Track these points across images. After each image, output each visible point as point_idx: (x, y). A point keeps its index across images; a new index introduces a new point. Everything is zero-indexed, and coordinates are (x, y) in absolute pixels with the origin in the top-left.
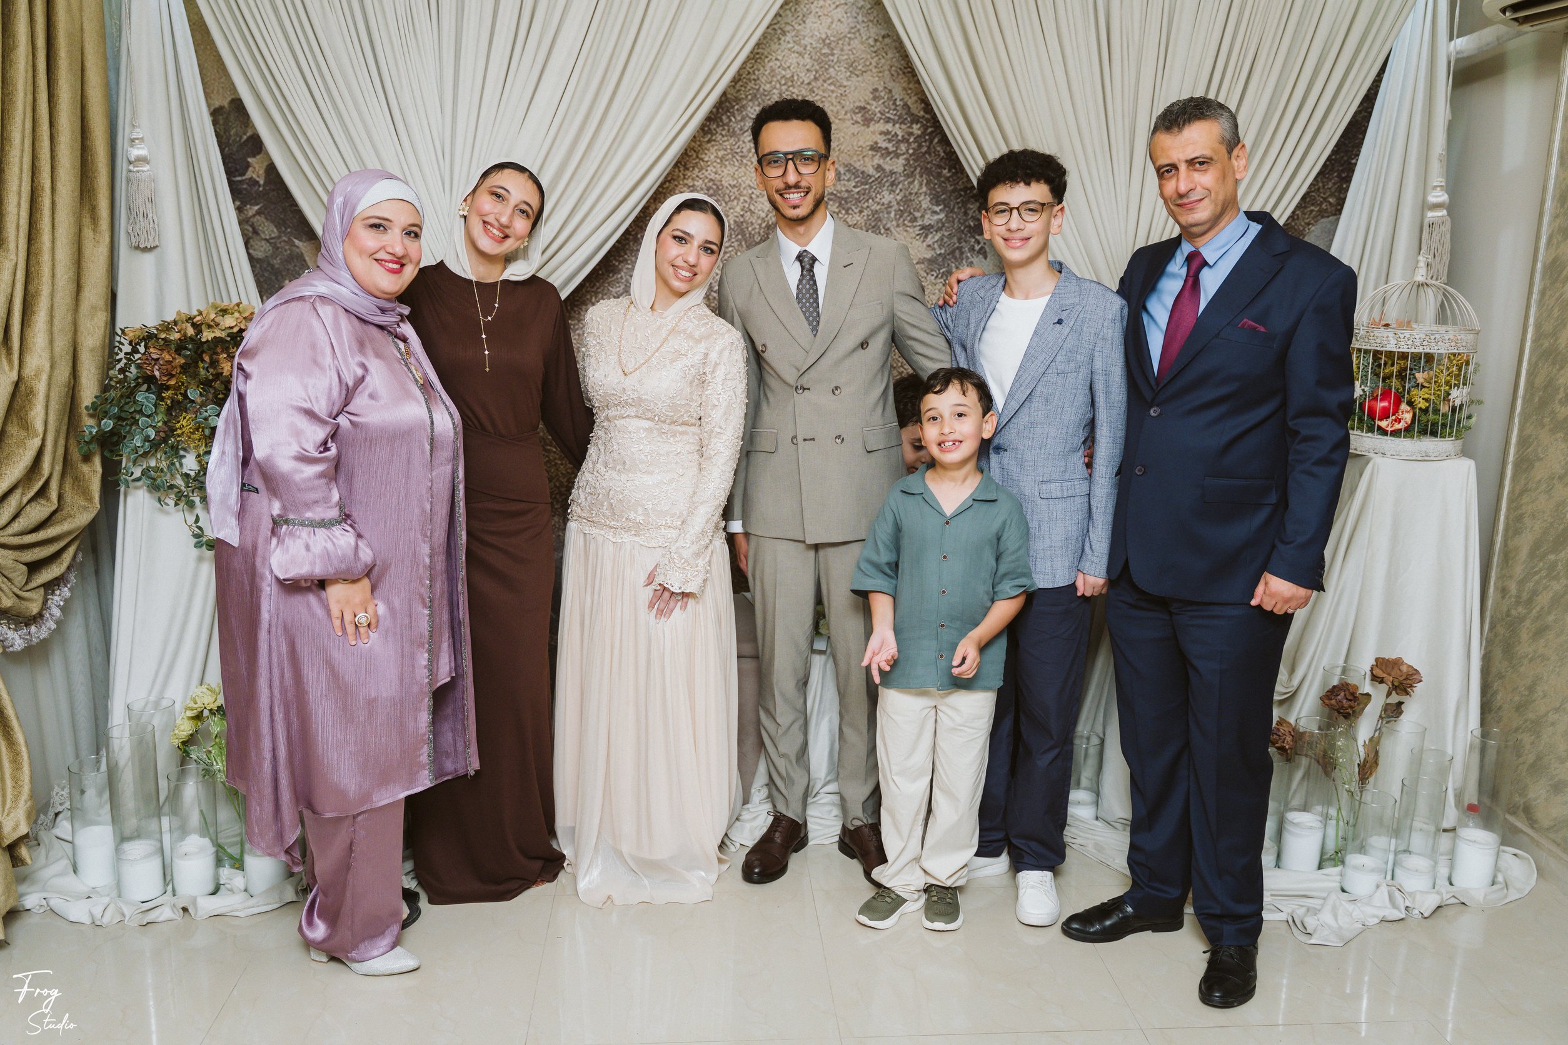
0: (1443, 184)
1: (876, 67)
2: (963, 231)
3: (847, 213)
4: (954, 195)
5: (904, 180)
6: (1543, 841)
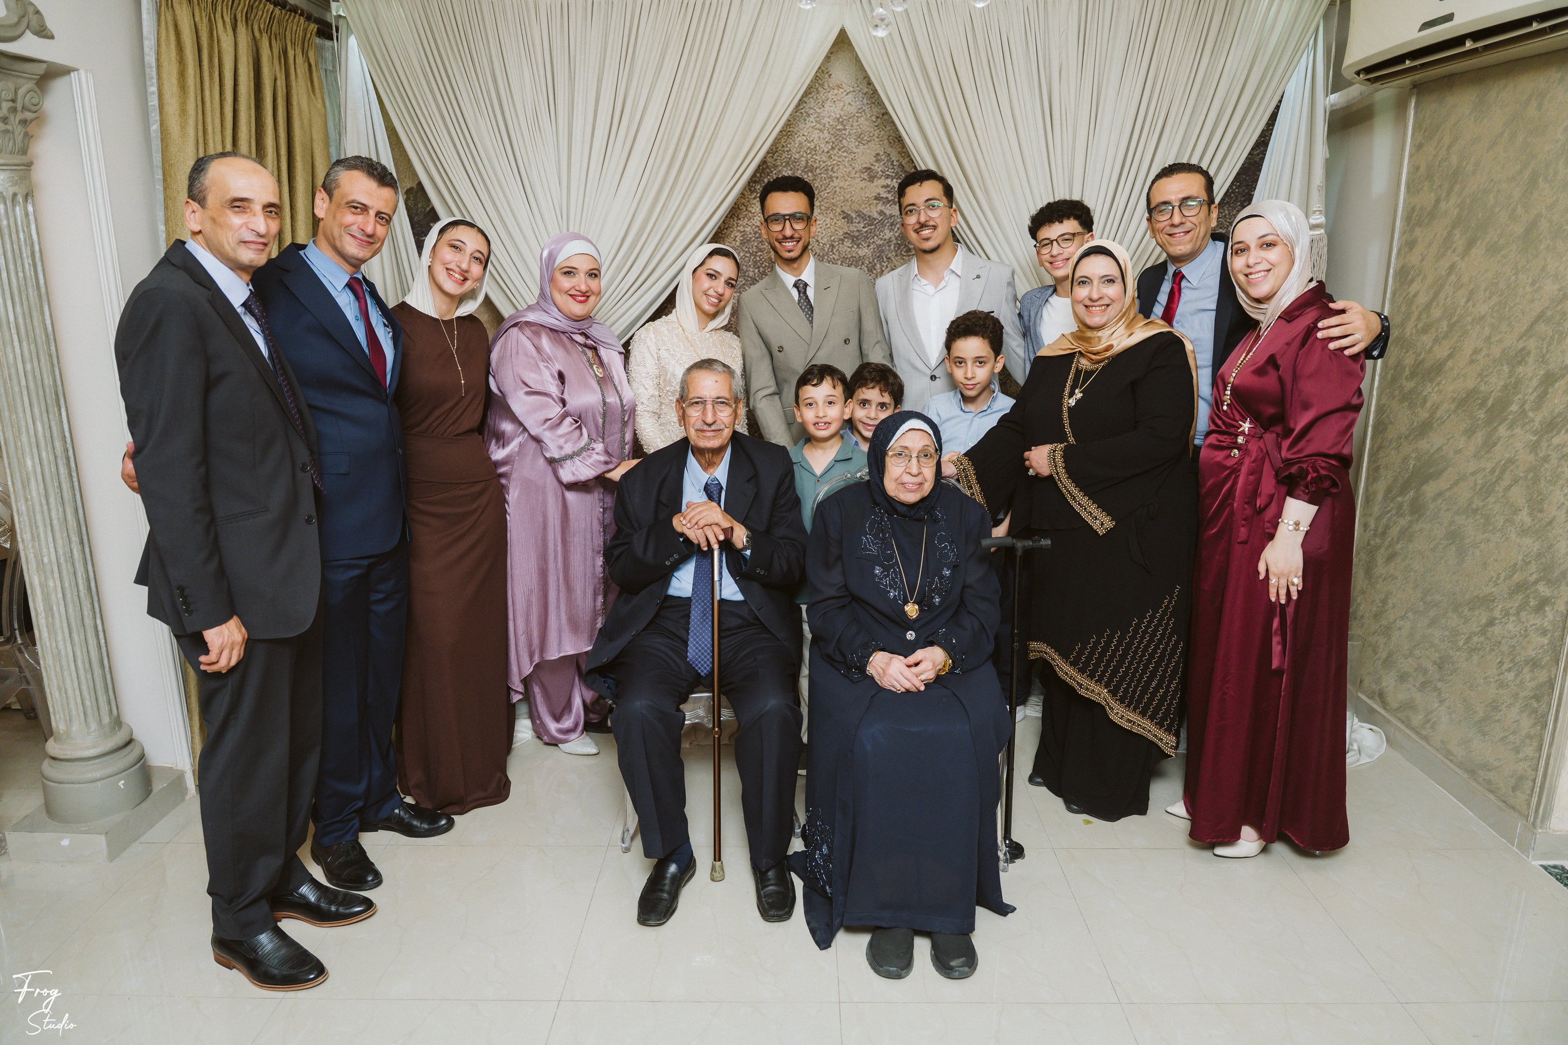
0: (1321, 209)
1: (878, 137)
3: (858, 247)
6: (1392, 719)
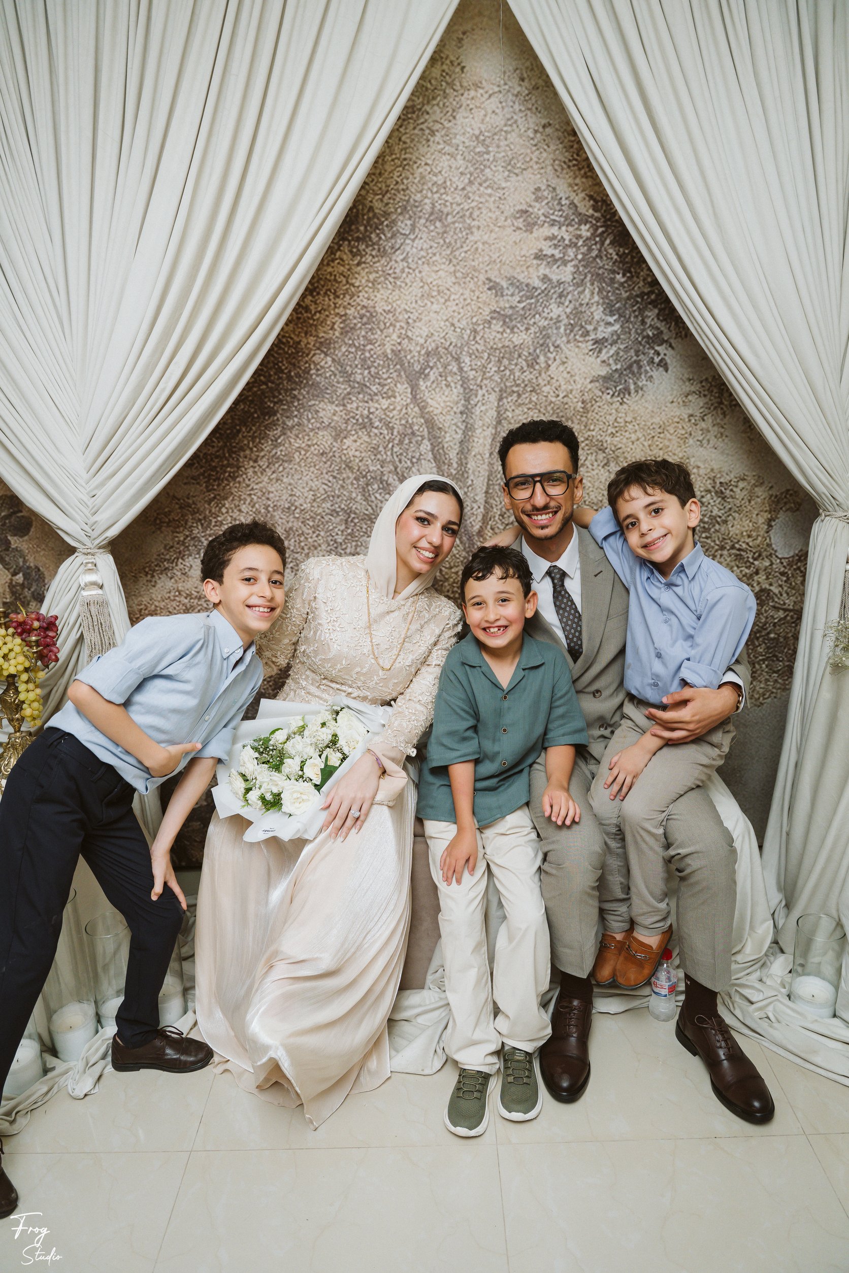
1: (537, 163)
2: (640, 343)
4: (630, 302)
5: (574, 290)
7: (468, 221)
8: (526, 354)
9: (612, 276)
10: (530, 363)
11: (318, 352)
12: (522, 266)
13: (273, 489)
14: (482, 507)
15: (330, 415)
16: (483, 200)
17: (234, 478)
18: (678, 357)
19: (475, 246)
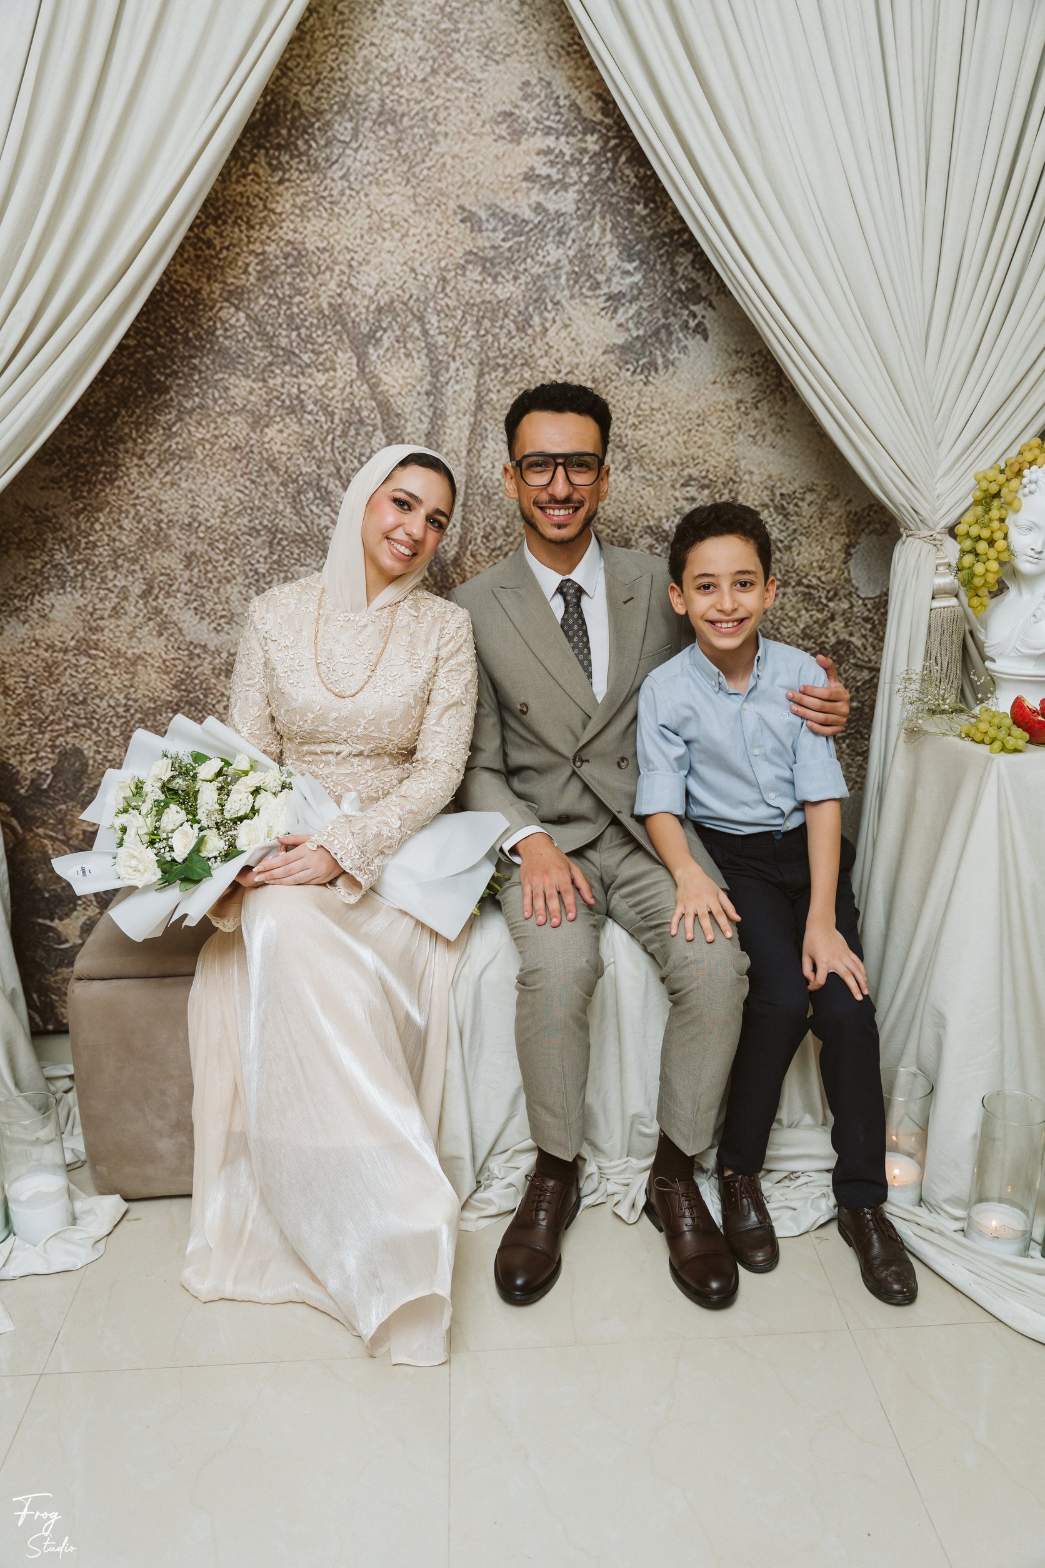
1: (524, 47)
2: (670, 300)
3: (495, 280)
4: (654, 244)
5: (578, 225)
7: (432, 126)
8: (515, 312)
9: (630, 207)
10: (520, 325)
11: (226, 304)
12: (506, 190)
13: (166, 498)
14: (458, 525)
15: (245, 394)
16: (452, 97)
17: (111, 481)
18: (721, 321)
19: (441, 161)
